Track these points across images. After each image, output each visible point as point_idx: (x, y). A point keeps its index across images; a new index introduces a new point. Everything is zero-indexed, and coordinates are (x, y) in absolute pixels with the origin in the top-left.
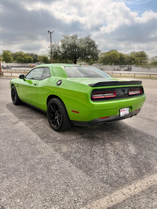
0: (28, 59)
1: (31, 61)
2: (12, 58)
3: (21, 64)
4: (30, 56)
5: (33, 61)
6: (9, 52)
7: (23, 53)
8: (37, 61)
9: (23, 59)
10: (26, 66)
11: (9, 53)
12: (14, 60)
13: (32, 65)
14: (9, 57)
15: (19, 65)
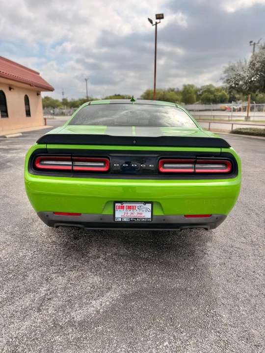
0: (220, 96)
1: (226, 99)
2: (195, 97)
3: (207, 105)
4: (224, 92)
5: (228, 100)
6: (192, 86)
7: (213, 87)
8: (235, 98)
9: (212, 97)
10: (215, 108)
11: (191, 89)
12: (197, 100)
13: (224, 106)
14: (189, 95)
15: (203, 107)
